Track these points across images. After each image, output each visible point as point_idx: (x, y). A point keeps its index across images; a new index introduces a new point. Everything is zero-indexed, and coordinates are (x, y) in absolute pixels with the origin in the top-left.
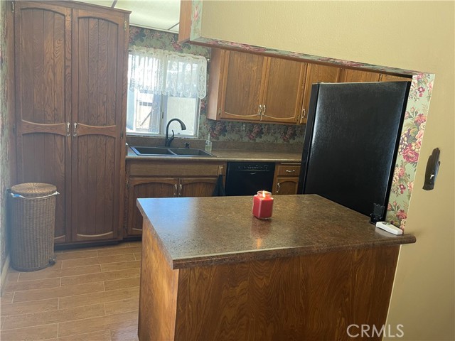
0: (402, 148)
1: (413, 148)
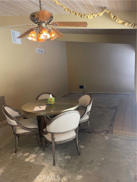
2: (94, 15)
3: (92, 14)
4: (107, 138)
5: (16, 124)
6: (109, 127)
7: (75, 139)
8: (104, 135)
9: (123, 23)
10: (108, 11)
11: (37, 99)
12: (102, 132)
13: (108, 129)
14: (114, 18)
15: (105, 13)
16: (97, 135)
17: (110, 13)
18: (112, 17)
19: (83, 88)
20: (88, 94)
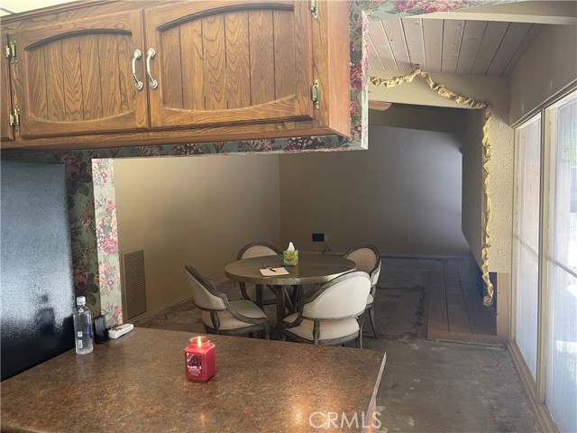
0: (101, 242)
1: (111, 237)
2: (398, 80)
3: (395, 79)
4: (416, 347)
5: (222, 306)
6: (414, 327)
7: (357, 339)
8: (407, 341)
9: (453, 98)
10: (422, 73)
11: (239, 258)
12: (402, 337)
13: (413, 331)
14: (435, 86)
15: (418, 77)
16: (390, 342)
17: (427, 76)
18: (431, 85)
19: (323, 240)
20: (368, 247)
